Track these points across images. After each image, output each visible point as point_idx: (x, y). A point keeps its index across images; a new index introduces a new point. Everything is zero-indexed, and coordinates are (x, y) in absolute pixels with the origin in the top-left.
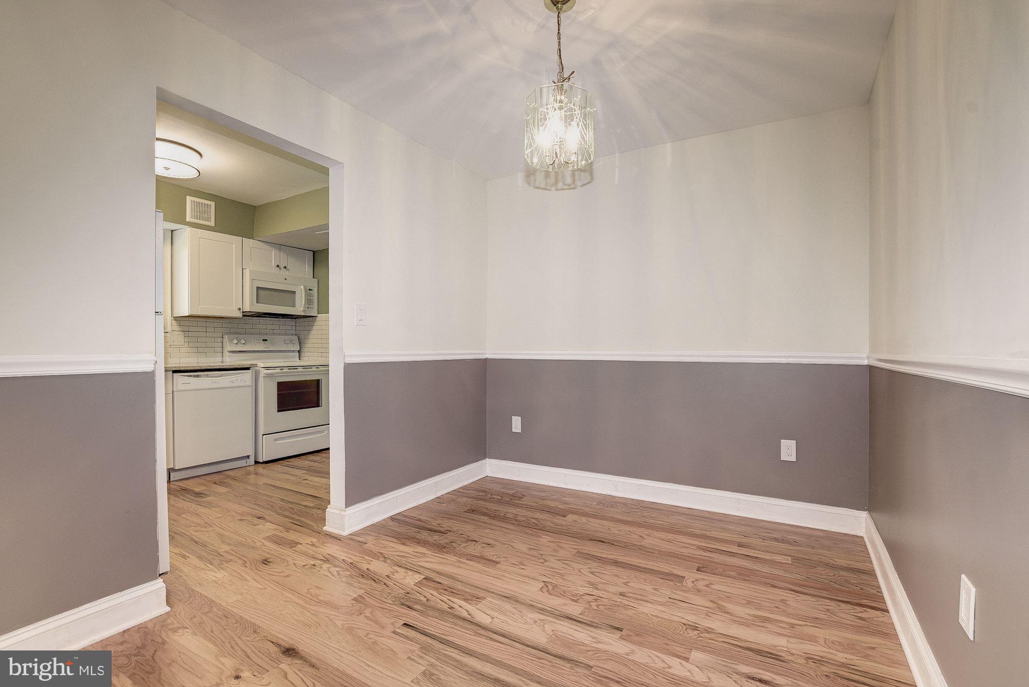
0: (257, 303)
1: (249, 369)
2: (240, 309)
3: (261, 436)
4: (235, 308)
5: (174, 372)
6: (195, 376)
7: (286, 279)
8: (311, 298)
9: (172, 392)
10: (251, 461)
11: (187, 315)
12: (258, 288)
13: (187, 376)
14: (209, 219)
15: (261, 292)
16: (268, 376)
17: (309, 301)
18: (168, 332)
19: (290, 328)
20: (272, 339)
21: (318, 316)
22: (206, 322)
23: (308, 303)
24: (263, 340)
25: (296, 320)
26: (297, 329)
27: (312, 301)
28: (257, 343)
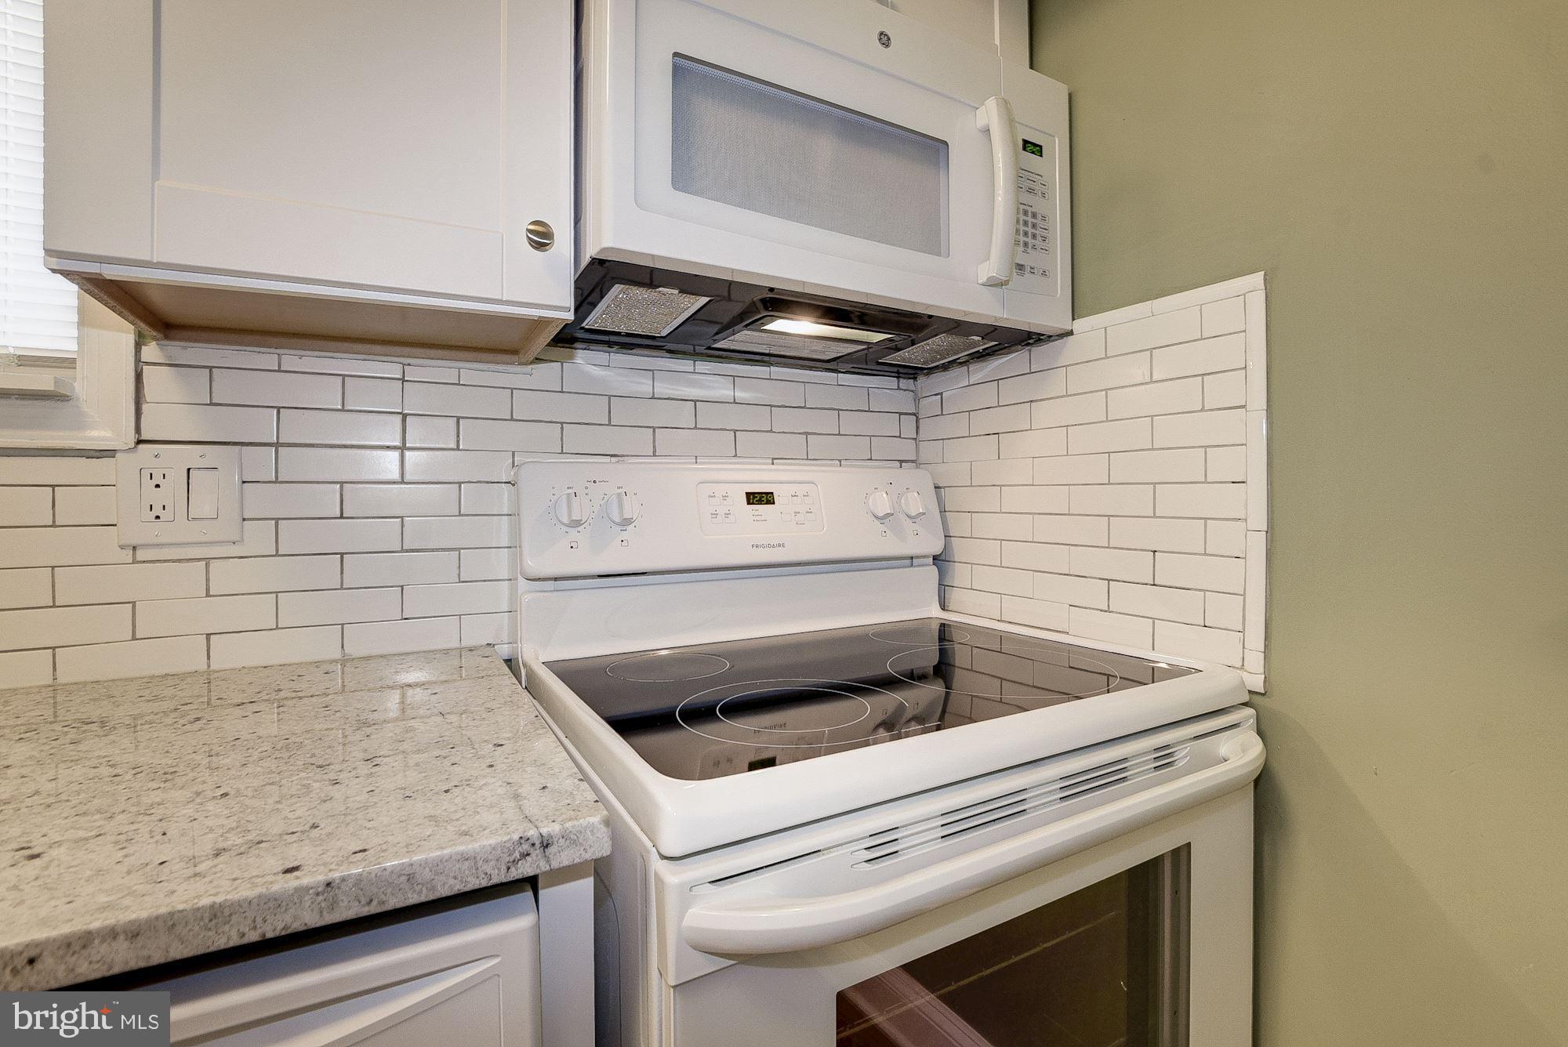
8: (1039, 205)
17: (1030, 219)
18: (110, 453)
19: (890, 425)
20: (801, 489)
21: (1071, 333)
22: (403, 380)
23: (1022, 238)
24: (748, 494)
25: (921, 380)
26: (922, 436)
27: (1038, 221)
28: (715, 515)
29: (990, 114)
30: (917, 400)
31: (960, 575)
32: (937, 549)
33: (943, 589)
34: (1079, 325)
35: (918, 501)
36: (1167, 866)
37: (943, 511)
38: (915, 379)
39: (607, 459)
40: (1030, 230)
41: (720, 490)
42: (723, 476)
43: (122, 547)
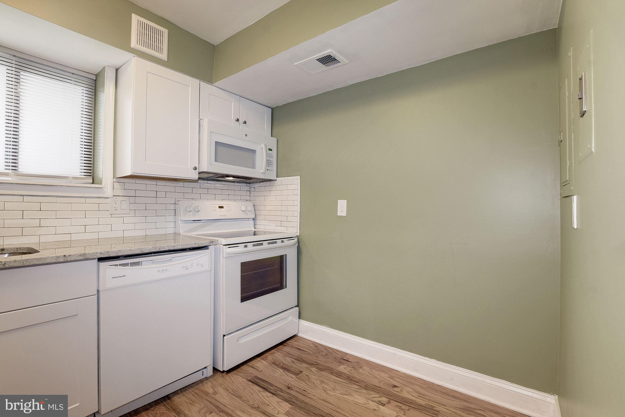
0: (216, 161)
1: (208, 249)
2: (195, 169)
3: (222, 336)
4: (190, 166)
5: (101, 259)
6: (133, 264)
7: (246, 135)
8: (271, 159)
9: (96, 293)
10: (210, 372)
11: (129, 174)
12: (217, 143)
13: (120, 265)
14: (160, 50)
15: (220, 148)
16: (230, 257)
17: (269, 162)
18: (108, 198)
19: (245, 193)
20: (228, 206)
21: (276, 180)
22: (156, 185)
23: (268, 165)
24: (219, 207)
25: (251, 184)
26: (251, 195)
27: (271, 162)
28: (213, 210)
29: (263, 145)
30: (250, 188)
31: (258, 222)
32: (254, 217)
33: (255, 225)
34: (278, 179)
35: (250, 208)
36: (285, 256)
37: (255, 210)
38: (250, 184)
39: (192, 200)
40: (270, 163)
41: (214, 206)
42: (214, 203)
43: (110, 214)
